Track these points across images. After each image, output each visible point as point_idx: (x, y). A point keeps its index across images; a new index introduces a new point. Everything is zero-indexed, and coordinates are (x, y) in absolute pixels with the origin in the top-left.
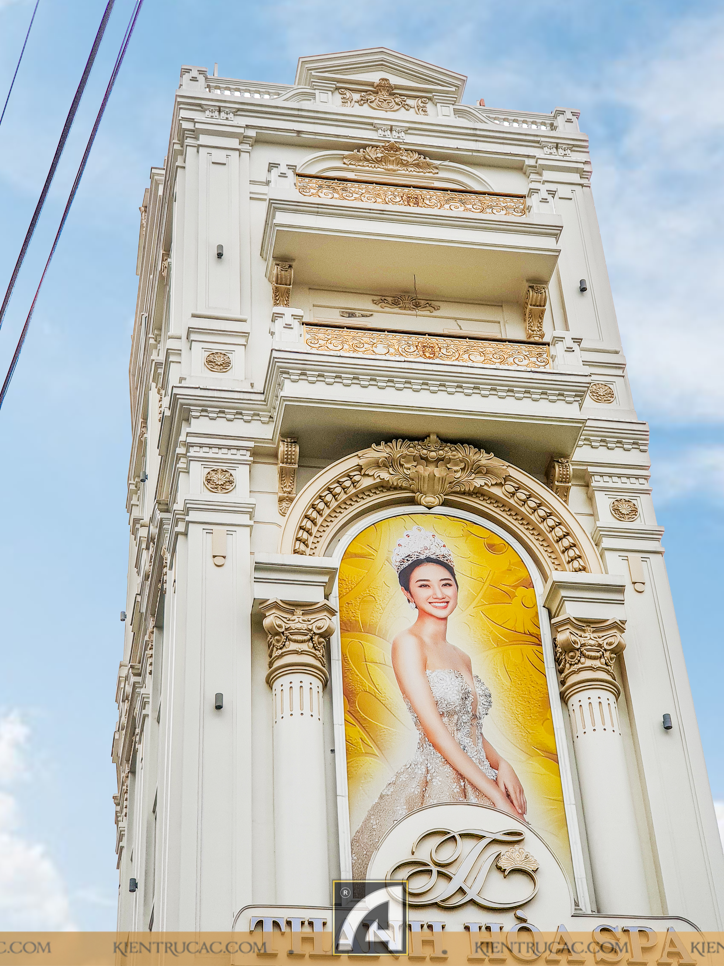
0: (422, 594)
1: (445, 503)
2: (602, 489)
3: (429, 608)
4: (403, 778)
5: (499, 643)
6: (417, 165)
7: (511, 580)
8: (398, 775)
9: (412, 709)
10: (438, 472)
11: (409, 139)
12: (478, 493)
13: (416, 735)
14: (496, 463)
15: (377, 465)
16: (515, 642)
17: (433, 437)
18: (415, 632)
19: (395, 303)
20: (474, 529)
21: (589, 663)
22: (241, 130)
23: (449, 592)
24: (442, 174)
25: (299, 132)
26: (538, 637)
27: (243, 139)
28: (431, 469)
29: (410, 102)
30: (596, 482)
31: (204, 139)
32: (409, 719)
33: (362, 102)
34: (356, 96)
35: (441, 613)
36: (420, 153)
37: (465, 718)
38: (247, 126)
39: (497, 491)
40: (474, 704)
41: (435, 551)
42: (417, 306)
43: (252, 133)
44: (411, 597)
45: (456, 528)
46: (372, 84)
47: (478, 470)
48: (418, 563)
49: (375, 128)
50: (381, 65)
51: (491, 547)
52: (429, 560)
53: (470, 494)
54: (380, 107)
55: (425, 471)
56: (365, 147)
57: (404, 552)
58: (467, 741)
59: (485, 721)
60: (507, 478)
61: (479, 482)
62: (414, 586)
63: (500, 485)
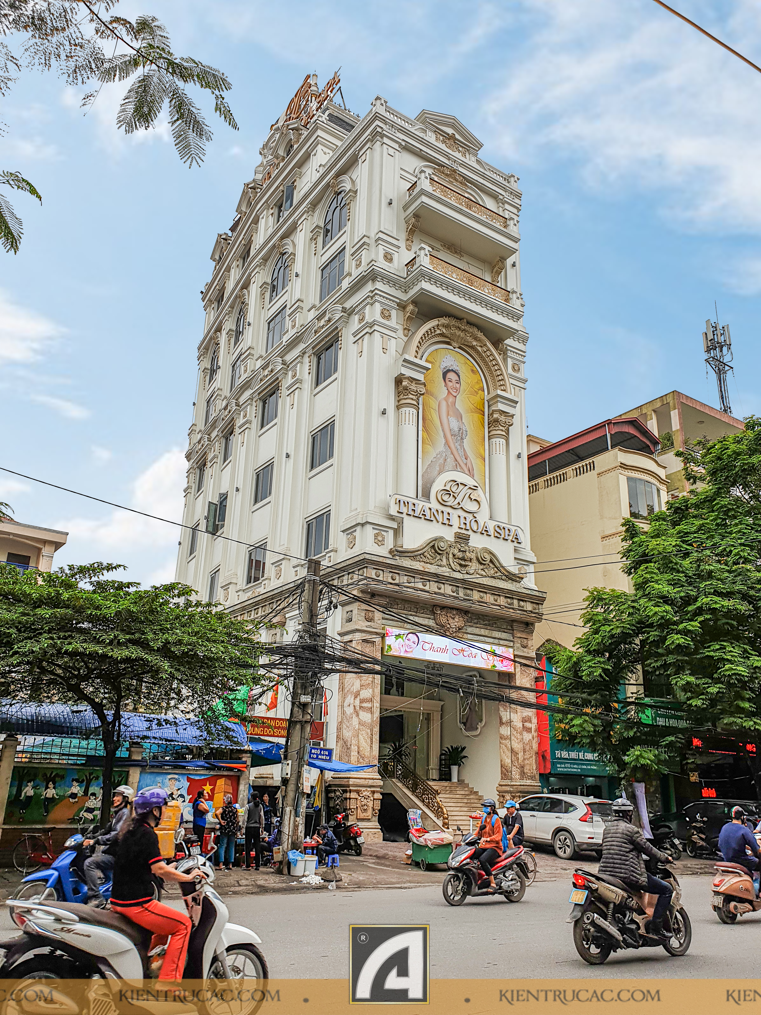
0: (450, 384)
1: (460, 348)
2: (511, 357)
3: (451, 391)
4: (439, 456)
5: (472, 412)
6: (461, 183)
7: (477, 387)
8: (437, 455)
9: (443, 430)
10: (462, 335)
11: (461, 169)
12: (473, 347)
13: (443, 441)
14: (484, 338)
15: (443, 326)
16: (476, 412)
17: (465, 320)
18: (446, 399)
19: (448, 249)
20: (468, 361)
21: (501, 428)
22: (400, 141)
23: (458, 385)
24: (469, 191)
25: (421, 150)
26: (484, 412)
27: (400, 145)
28: (460, 332)
29: (460, 149)
30: (509, 354)
31: (385, 140)
32: (442, 435)
33: (443, 142)
34: (441, 138)
35: (455, 394)
36: (463, 177)
37: (459, 438)
38: (403, 140)
39: (479, 348)
40: (462, 433)
41: (455, 368)
42: (456, 252)
43: (403, 143)
44: (446, 385)
45: (462, 360)
46: (448, 134)
47: (476, 339)
48: (449, 371)
49: (449, 159)
50: (453, 126)
51: (472, 371)
52: (452, 370)
53: (469, 347)
54: (449, 147)
55: (458, 333)
56: (444, 166)
57: (445, 365)
58: (459, 447)
59: (465, 441)
60: (485, 345)
61: (474, 343)
62: (447, 380)
63: (482, 347)
